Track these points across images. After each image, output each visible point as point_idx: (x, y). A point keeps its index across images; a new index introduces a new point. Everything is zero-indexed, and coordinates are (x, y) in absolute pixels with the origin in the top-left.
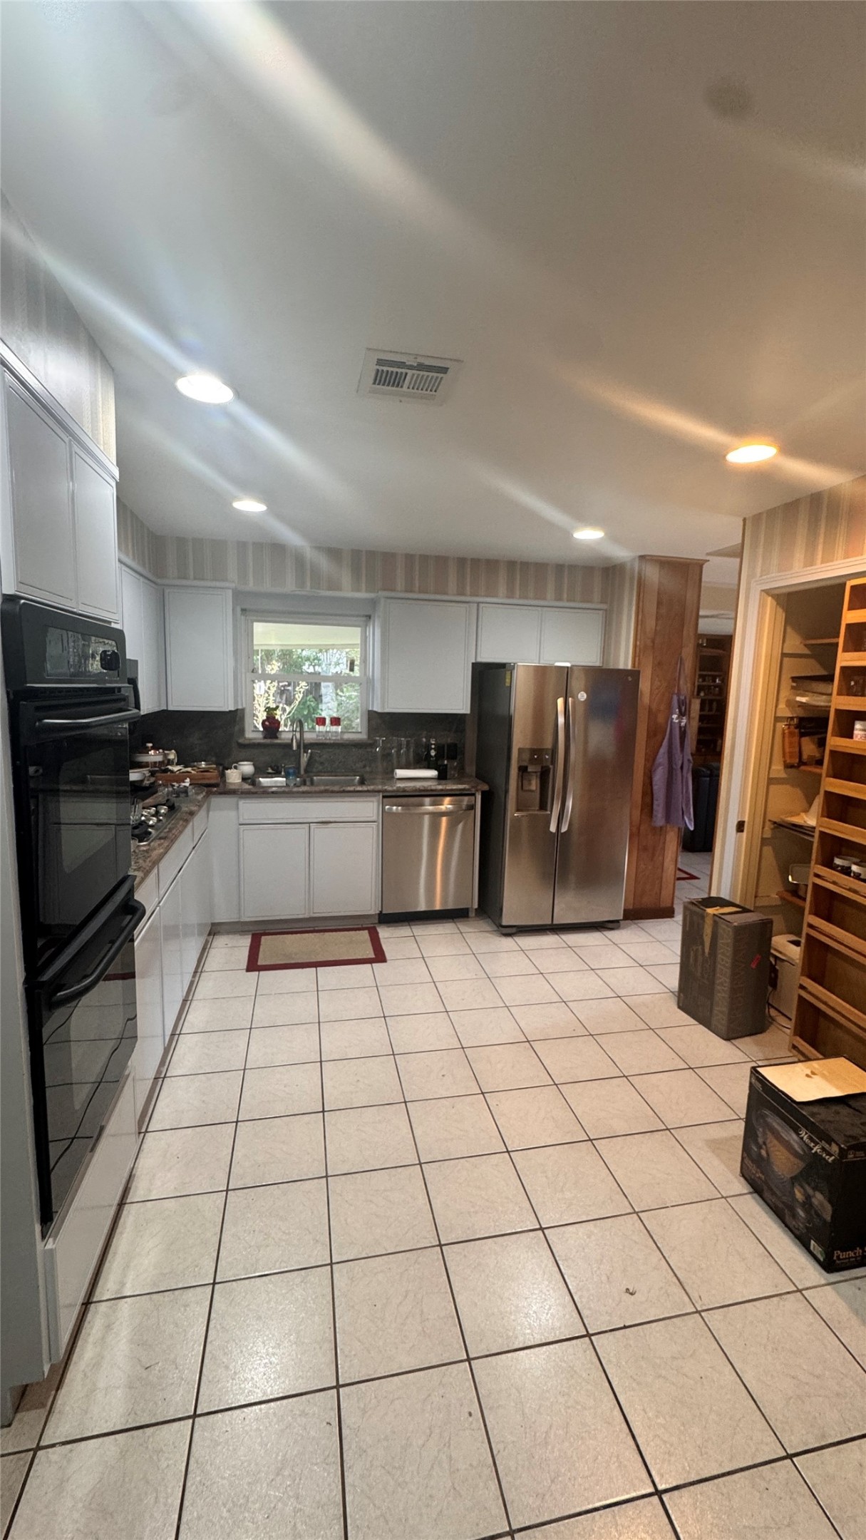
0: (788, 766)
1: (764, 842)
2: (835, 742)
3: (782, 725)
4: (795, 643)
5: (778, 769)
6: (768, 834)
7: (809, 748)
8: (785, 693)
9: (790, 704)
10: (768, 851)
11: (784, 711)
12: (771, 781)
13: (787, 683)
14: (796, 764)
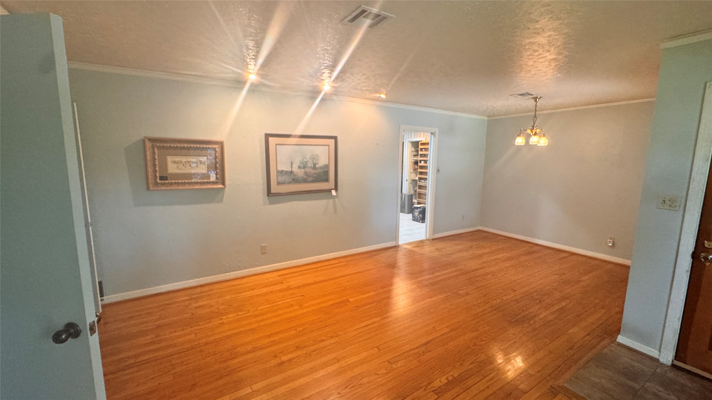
0: (413, 170)
1: (410, 183)
2: (419, 164)
3: (412, 163)
4: (413, 149)
5: (412, 171)
6: (411, 182)
7: (416, 167)
8: (412, 158)
9: (413, 159)
10: (411, 185)
11: (413, 161)
12: (411, 173)
13: (412, 156)
14: (415, 169)
